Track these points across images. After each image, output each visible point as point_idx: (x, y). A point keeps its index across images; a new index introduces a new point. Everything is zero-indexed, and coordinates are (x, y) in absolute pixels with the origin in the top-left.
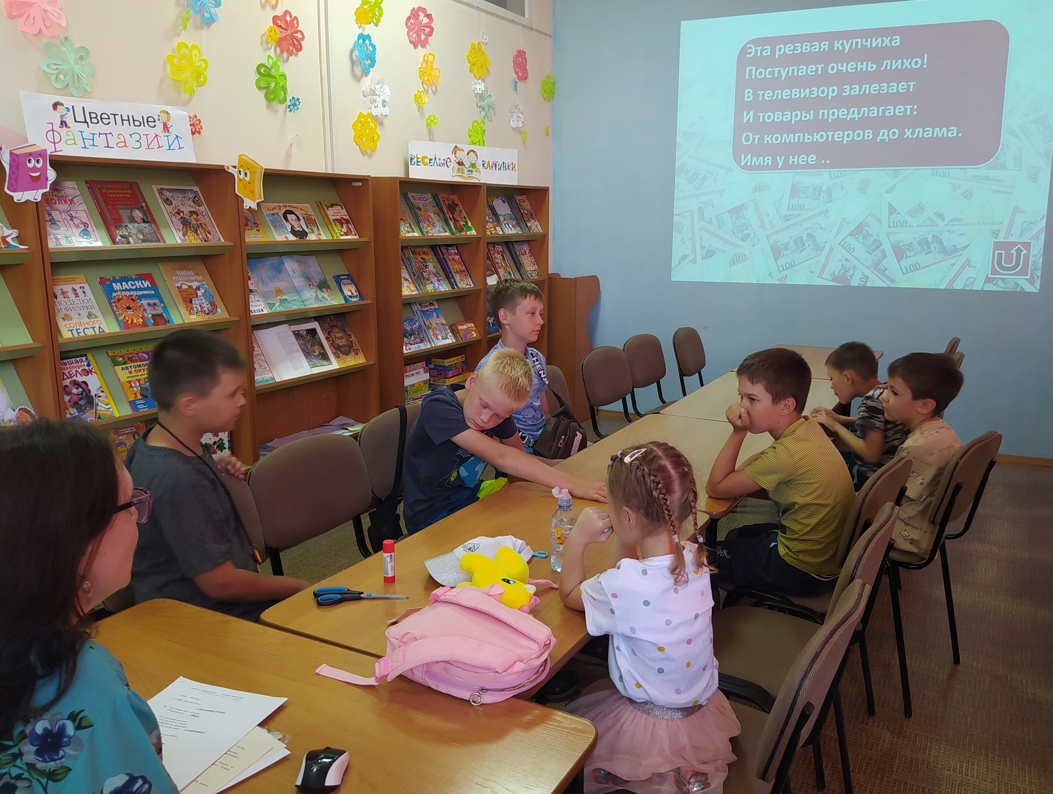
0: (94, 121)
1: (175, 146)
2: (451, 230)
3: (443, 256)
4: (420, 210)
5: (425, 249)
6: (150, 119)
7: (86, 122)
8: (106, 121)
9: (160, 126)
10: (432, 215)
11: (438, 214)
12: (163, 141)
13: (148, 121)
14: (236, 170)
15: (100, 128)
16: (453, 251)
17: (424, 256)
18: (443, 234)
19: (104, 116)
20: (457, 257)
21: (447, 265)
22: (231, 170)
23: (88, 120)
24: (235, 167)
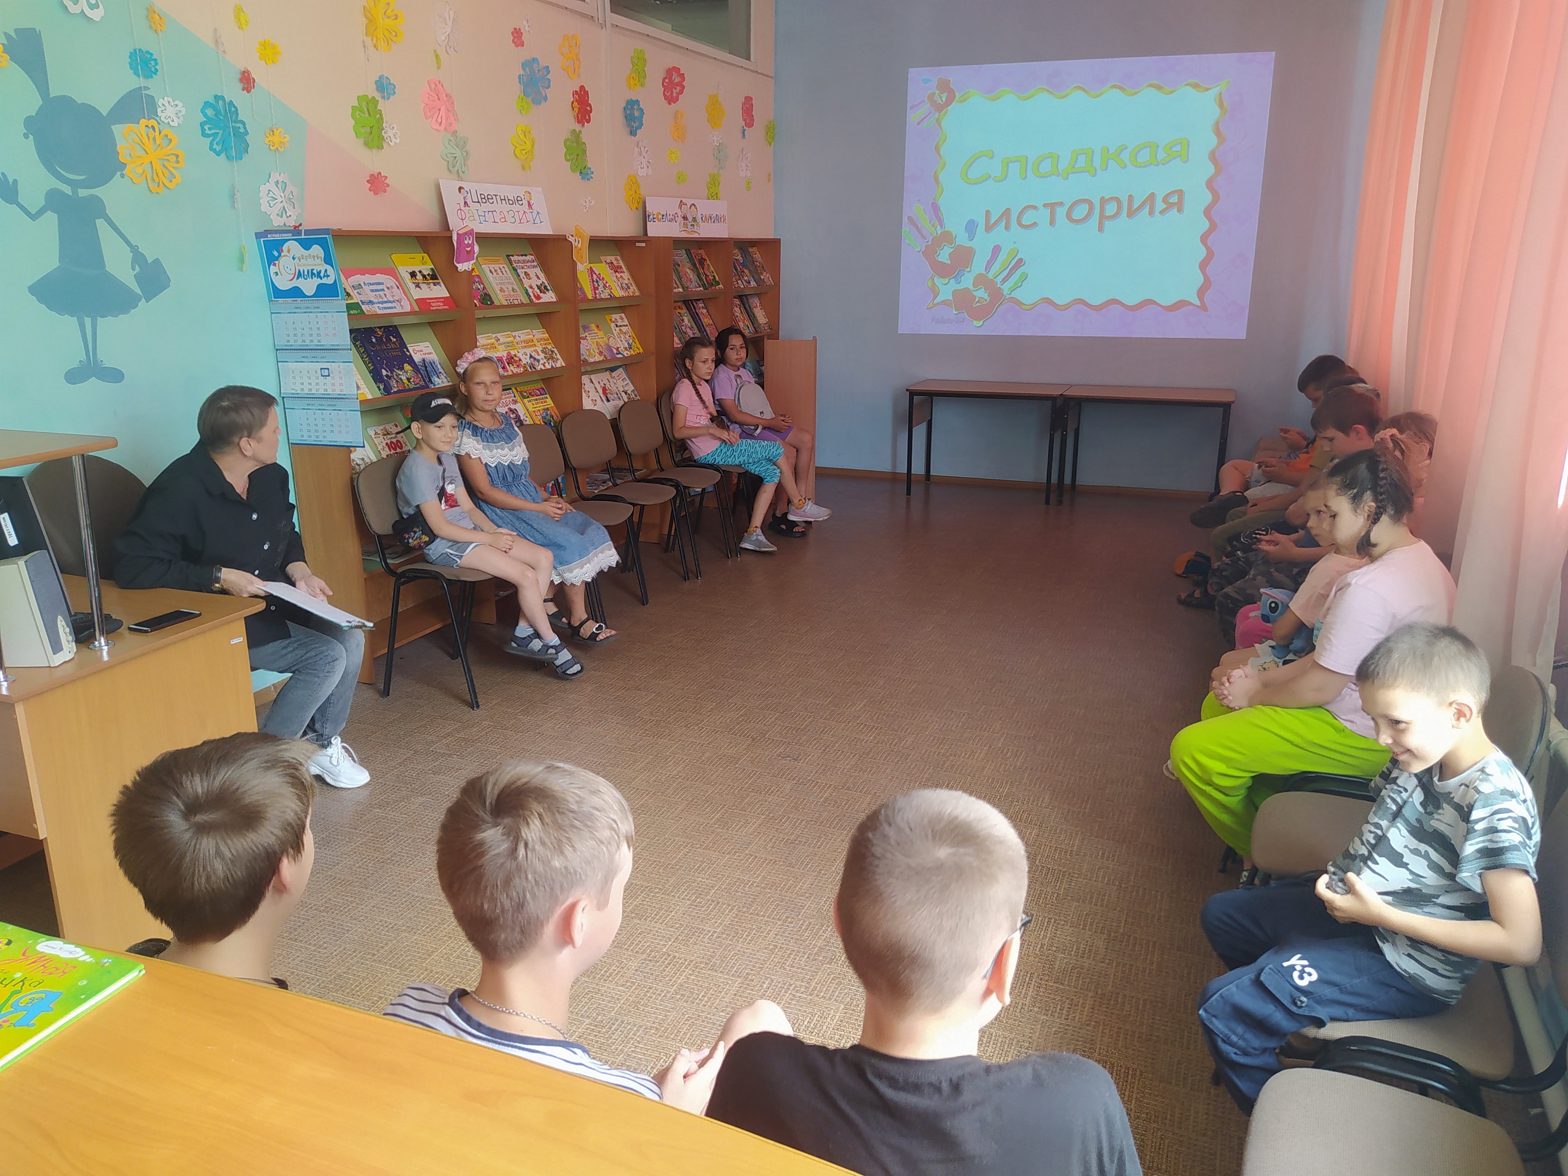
0: (484, 201)
1: (537, 221)
2: (704, 286)
3: (695, 310)
4: (679, 265)
5: (680, 304)
6: (519, 199)
7: (479, 202)
8: (491, 201)
9: (525, 203)
10: (688, 270)
11: (693, 270)
12: (529, 216)
13: (518, 200)
14: (573, 238)
15: (487, 207)
16: (700, 305)
17: (680, 311)
18: (699, 289)
19: (489, 197)
20: (705, 311)
21: (700, 318)
22: (571, 239)
23: (480, 200)
24: (572, 236)
